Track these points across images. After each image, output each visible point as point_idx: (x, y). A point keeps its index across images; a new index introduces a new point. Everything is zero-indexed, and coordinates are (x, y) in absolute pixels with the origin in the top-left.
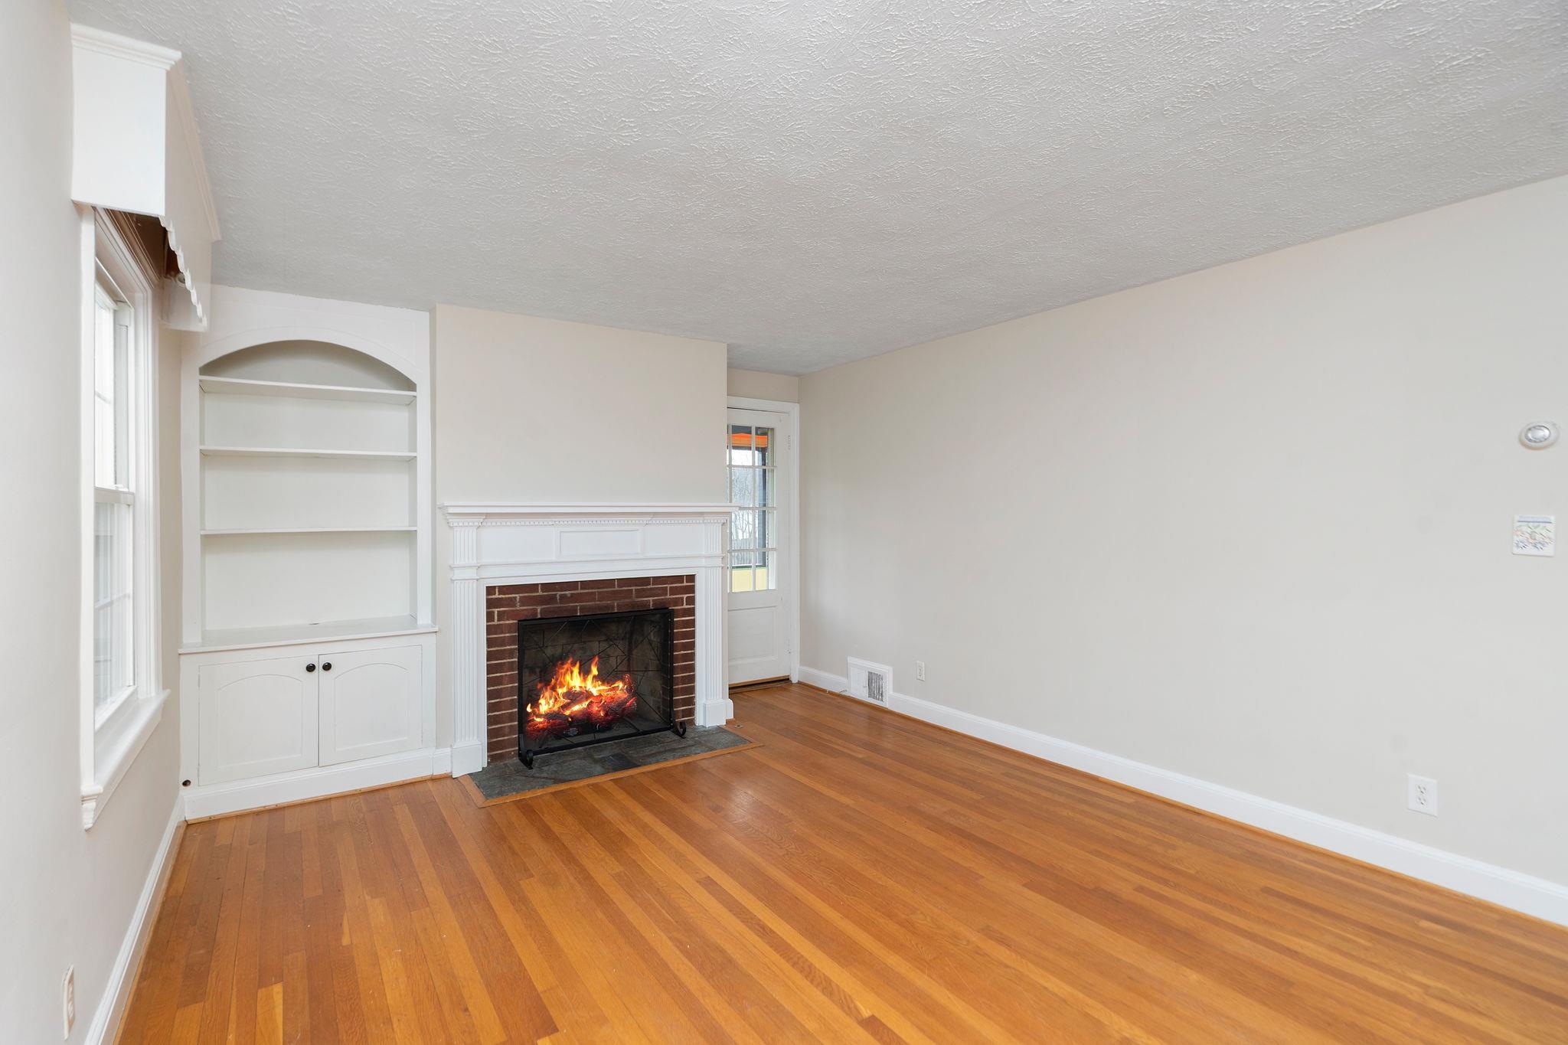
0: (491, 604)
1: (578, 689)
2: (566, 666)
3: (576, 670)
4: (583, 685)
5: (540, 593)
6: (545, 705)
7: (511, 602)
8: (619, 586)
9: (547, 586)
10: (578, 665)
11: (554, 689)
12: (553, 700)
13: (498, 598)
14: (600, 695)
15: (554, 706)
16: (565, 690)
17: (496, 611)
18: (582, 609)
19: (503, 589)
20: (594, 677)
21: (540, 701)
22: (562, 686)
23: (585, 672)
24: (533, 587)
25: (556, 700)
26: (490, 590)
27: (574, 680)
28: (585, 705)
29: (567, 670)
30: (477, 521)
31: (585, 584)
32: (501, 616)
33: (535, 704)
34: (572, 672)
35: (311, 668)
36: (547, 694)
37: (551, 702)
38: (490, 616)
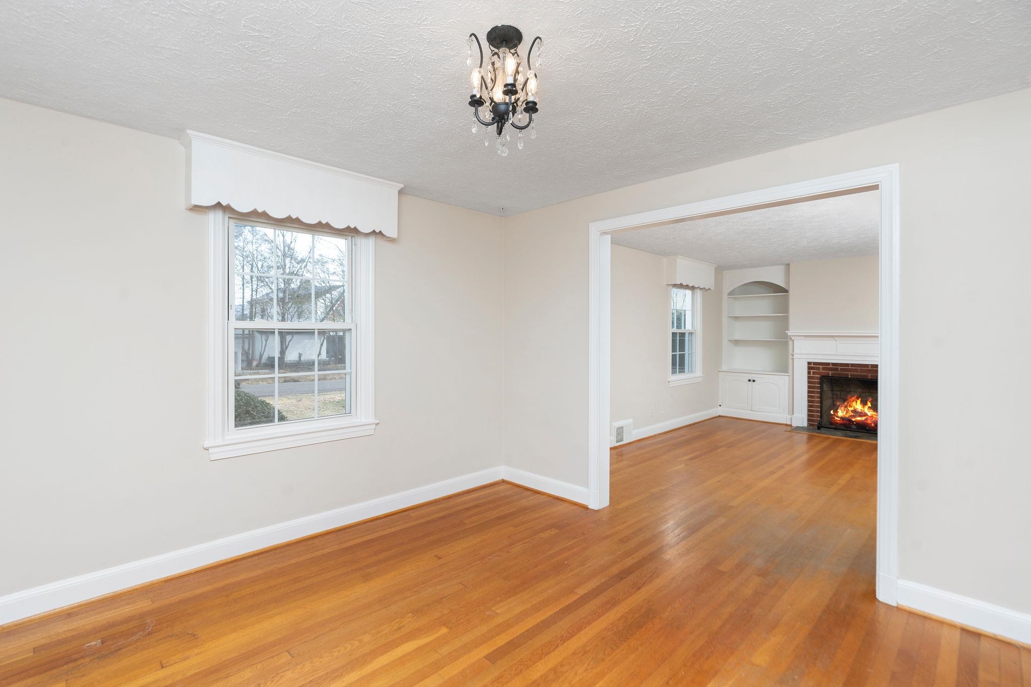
0: (809, 368)
1: (860, 410)
2: (853, 398)
3: (859, 402)
4: (863, 409)
5: (831, 366)
6: (841, 413)
7: (818, 369)
8: (871, 367)
9: (834, 364)
10: (860, 399)
11: (846, 407)
12: (845, 411)
13: (812, 367)
14: (872, 416)
15: (846, 414)
16: (852, 409)
17: (812, 371)
18: (851, 375)
19: (815, 363)
20: (869, 407)
21: (838, 410)
22: (851, 406)
23: (864, 403)
24: (828, 364)
25: (847, 412)
26: (809, 363)
27: (858, 406)
28: (863, 418)
29: (854, 400)
30: (803, 338)
31: (853, 365)
32: (814, 373)
33: (836, 411)
34: (856, 402)
35: (749, 381)
36: (842, 408)
37: (845, 412)
38: (809, 373)
